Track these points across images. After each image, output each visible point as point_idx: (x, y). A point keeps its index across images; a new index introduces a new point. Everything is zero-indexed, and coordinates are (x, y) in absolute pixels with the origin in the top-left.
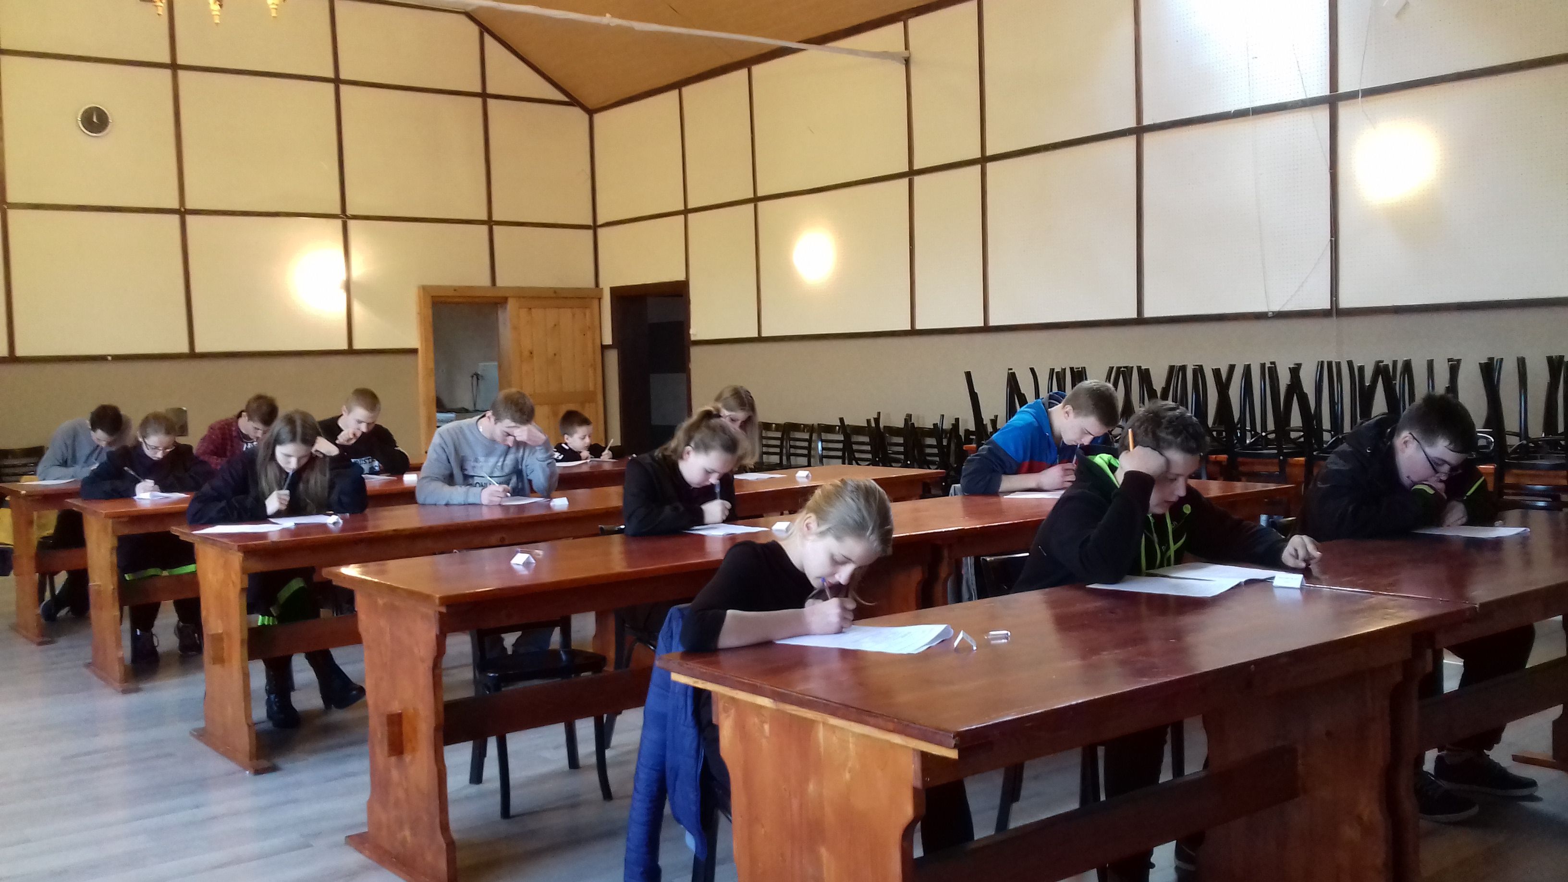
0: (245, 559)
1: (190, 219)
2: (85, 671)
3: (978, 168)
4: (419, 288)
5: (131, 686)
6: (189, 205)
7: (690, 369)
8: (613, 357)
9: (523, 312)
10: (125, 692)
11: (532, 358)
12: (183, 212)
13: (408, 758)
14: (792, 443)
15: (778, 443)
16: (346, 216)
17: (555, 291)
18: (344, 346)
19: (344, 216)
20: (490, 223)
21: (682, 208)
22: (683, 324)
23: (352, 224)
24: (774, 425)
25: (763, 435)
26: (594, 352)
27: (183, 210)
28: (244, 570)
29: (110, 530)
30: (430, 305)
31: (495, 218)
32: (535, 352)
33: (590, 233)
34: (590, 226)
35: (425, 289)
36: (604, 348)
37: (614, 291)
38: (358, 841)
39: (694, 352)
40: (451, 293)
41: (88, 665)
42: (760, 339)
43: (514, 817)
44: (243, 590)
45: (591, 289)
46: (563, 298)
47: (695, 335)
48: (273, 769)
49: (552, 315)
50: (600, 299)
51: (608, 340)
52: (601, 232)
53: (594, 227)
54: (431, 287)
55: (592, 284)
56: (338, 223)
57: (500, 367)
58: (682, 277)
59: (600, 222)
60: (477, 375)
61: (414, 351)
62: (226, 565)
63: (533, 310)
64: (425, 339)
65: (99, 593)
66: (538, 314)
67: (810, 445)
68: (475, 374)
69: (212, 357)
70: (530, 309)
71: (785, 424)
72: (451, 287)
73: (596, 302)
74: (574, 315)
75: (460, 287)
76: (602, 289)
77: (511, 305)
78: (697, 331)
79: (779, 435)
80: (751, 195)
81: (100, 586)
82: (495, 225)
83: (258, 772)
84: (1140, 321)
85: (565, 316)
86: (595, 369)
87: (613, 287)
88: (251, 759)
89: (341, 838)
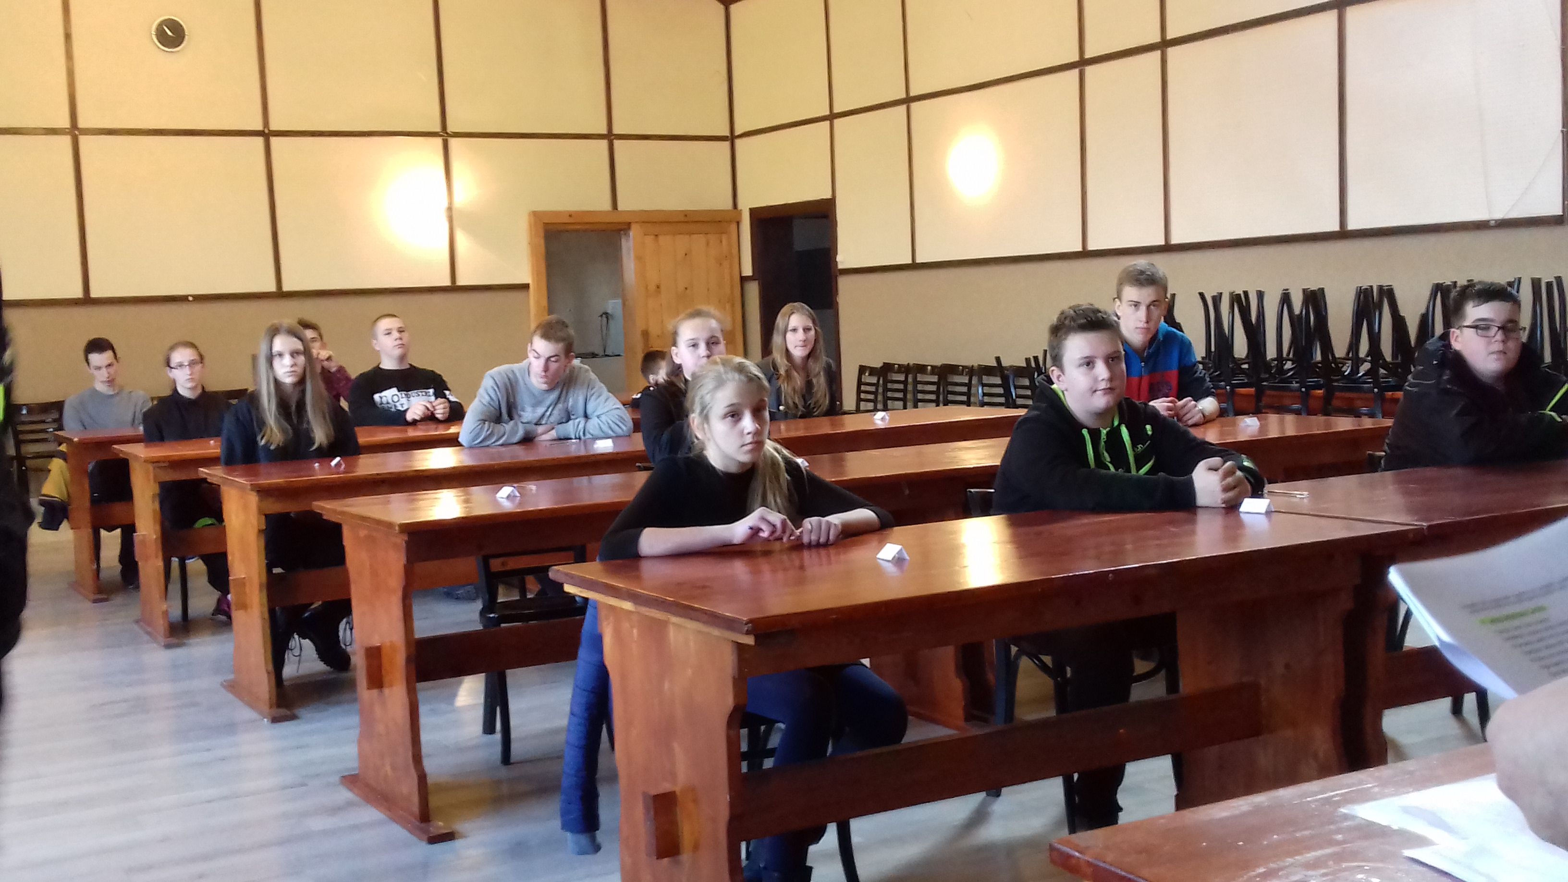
0: (261, 500)
1: (274, 140)
2: (136, 627)
3: (1157, 54)
4: (529, 215)
5: (174, 640)
6: (274, 126)
7: (837, 303)
8: (753, 290)
9: (649, 240)
10: (168, 646)
11: (660, 292)
12: (266, 134)
13: (386, 691)
14: (950, 388)
15: (933, 388)
16: (447, 133)
17: (686, 214)
18: (447, 282)
19: (445, 134)
20: (610, 137)
21: (828, 113)
22: (828, 252)
23: (453, 142)
24: (929, 368)
25: (918, 379)
26: (732, 287)
27: (266, 131)
28: (260, 511)
29: (152, 477)
30: (542, 234)
31: (616, 130)
32: (663, 288)
33: (726, 145)
34: (728, 137)
35: (535, 214)
36: (743, 280)
37: (753, 212)
38: (351, 781)
39: (843, 283)
40: (567, 220)
41: (137, 622)
42: (914, 266)
43: (513, 763)
44: (260, 531)
45: (728, 211)
46: (695, 222)
47: (842, 262)
48: (293, 717)
49: (682, 242)
50: (738, 223)
51: (748, 271)
52: (738, 143)
53: (732, 138)
54: (545, 213)
55: (729, 205)
56: (438, 142)
57: (624, 304)
58: (828, 195)
59: (737, 133)
60: (606, 314)
61: (525, 287)
62: (245, 507)
63: (661, 238)
64: (536, 273)
65: (143, 542)
66: (665, 241)
67: (969, 389)
68: (604, 313)
69: (303, 296)
70: (656, 235)
71: (941, 366)
72: (565, 212)
73: (734, 227)
74: (708, 244)
75: (577, 213)
76: (741, 210)
77: (635, 232)
78: (845, 258)
79: (935, 379)
80: (903, 95)
81: (143, 535)
82: (615, 139)
83: (275, 720)
84: (1343, 234)
85: (698, 242)
86: (733, 305)
87: (754, 208)
88: (271, 707)
89: (336, 779)
